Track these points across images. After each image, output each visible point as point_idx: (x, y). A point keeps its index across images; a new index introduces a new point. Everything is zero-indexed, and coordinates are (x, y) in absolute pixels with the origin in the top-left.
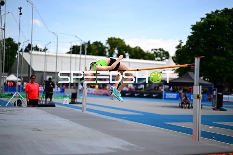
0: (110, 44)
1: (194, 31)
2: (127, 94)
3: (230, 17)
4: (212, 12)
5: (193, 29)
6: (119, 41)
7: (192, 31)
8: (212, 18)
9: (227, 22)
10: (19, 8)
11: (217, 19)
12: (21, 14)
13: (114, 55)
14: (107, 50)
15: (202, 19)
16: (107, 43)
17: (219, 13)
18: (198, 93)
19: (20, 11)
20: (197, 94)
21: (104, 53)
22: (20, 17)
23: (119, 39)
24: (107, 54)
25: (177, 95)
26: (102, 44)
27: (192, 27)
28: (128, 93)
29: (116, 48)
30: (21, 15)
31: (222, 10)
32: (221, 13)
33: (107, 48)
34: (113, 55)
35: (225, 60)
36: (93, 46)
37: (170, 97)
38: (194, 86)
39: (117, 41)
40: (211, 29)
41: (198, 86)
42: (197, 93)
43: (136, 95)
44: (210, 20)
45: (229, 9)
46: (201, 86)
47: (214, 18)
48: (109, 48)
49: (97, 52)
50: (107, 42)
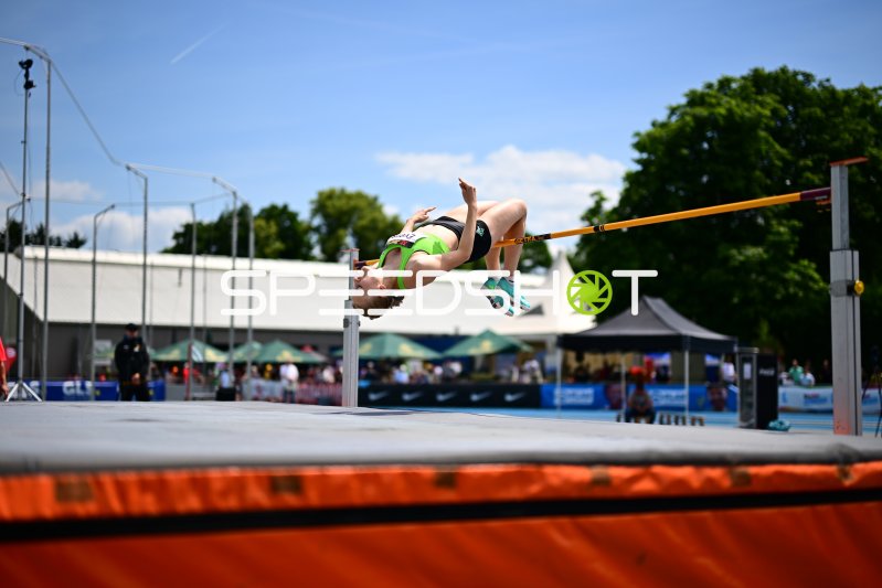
0: (326, 216)
1: (645, 156)
2: (407, 397)
3: (775, 101)
4: (710, 86)
5: (639, 146)
6: (362, 204)
7: (637, 155)
8: (711, 106)
9: (765, 120)
10: (21, 64)
11: (730, 111)
12: (29, 85)
13: (343, 254)
14: (314, 238)
15: (673, 111)
16: (315, 212)
17: (734, 85)
18: (850, 278)
19: (27, 75)
20: (847, 281)
21: (304, 250)
22: (28, 96)
23: (360, 196)
24: (317, 251)
25: (596, 395)
26: (293, 216)
27: (635, 140)
28: (410, 392)
29: (350, 230)
30: (31, 90)
31: (743, 78)
32: (743, 88)
33: (317, 230)
34: (338, 255)
35: (765, 256)
36: (262, 223)
37: (569, 401)
38: (832, 254)
39: (352, 203)
40: (706, 146)
41: (849, 252)
42: (846, 275)
43: (441, 398)
44: (702, 112)
45: (770, 74)
46: (856, 253)
47: (719, 104)
48: (324, 230)
49: (278, 245)
50: (313, 206)
